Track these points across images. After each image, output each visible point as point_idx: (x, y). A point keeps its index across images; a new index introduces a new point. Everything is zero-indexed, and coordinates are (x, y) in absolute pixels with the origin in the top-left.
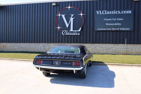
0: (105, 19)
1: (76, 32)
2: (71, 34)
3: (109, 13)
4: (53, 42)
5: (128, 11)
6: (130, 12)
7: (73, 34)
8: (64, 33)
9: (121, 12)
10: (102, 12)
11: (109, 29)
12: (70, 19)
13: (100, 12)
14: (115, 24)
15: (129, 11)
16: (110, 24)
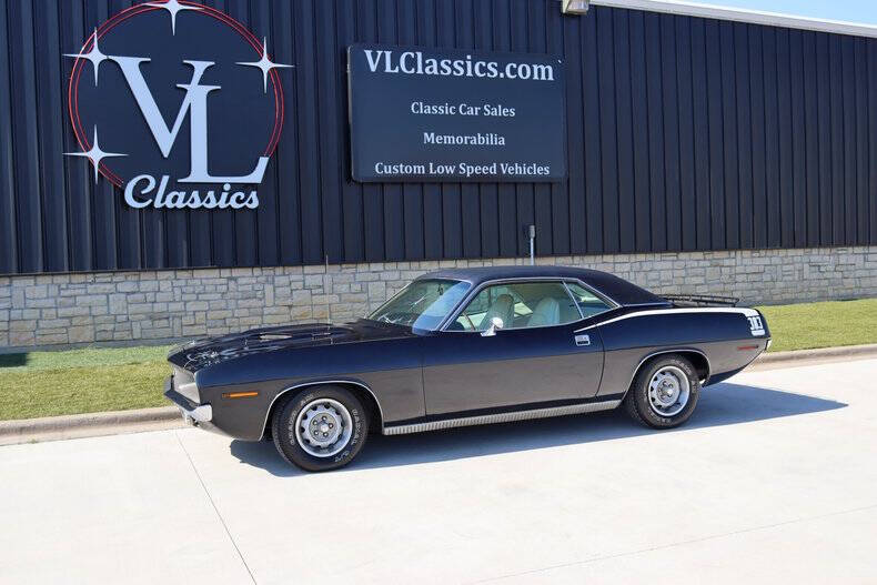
0: (417, 108)
1: (235, 187)
2: (197, 204)
3: (440, 68)
4: (50, 268)
5: (536, 67)
6: (547, 71)
7: (212, 205)
8: (138, 197)
9: (501, 69)
10: (395, 63)
11: (441, 170)
12: (186, 91)
13: (383, 56)
14: (474, 142)
15: (543, 68)
16: (449, 140)
